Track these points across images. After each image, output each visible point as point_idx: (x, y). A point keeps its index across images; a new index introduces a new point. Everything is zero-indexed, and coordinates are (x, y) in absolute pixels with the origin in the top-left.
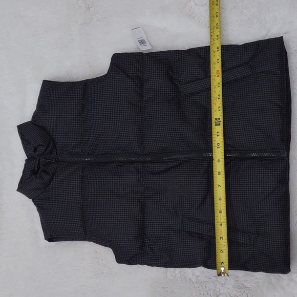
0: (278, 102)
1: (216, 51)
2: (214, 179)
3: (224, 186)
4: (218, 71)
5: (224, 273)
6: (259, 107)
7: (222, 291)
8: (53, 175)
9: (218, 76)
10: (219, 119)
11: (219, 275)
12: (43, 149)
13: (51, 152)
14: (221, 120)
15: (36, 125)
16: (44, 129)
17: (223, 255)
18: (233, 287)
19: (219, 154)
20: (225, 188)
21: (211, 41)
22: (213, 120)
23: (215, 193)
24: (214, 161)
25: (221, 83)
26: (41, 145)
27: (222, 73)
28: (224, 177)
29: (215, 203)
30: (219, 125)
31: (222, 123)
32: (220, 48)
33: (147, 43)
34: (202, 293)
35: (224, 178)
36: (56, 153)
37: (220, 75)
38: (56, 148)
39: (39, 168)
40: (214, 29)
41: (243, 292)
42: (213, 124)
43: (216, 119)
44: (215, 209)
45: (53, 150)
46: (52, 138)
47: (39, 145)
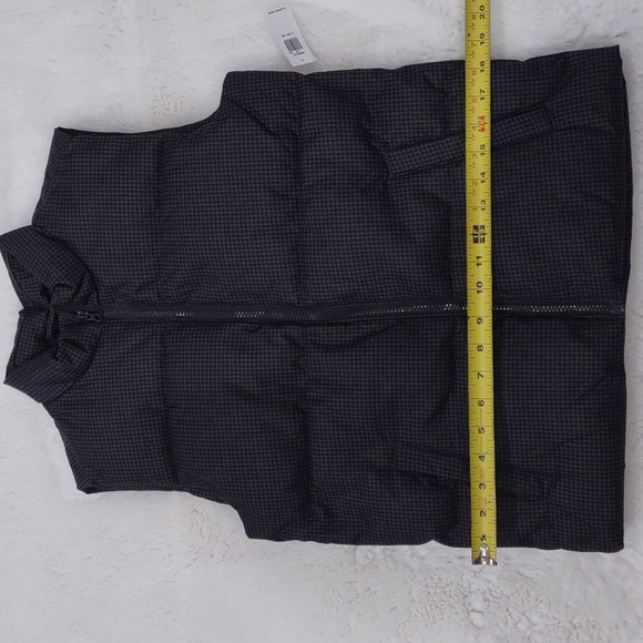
0: (608, 197)
1: (478, 71)
2: (470, 360)
3: (492, 377)
4: (483, 118)
5: (487, 559)
6: (567, 207)
7: (474, 587)
8: (94, 351)
9: (483, 130)
10: (483, 227)
11: (477, 561)
12: (68, 293)
13: (86, 299)
14: (488, 230)
15: (46, 237)
16: (65, 245)
17: (485, 522)
18: (499, 578)
19: (481, 305)
20: (492, 380)
21: (467, 48)
22: (470, 231)
23: (470, 390)
24: (469, 322)
25: (488, 147)
26: (63, 285)
27: (492, 123)
28: (491, 356)
29: (470, 411)
30: (483, 241)
31: (488, 238)
32: (487, 65)
33: (305, 48)
34: (432, 591)
35: (491, 359)
36: (98, 301)
37: (488, 127)
38: (97, 290)
39: (56, 332)
40: (474, 17)
41: (518, 587)
42: (470, 238)
43: (476, 228)
44: (471, 425)
45: (89, 294)
46: (87, 267)
47: (57, 285)
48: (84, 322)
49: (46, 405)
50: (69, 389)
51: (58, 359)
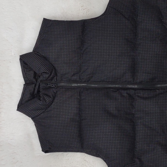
8: (54, 98)
12: (47, 76)
13: (52, 79)
15: (39, 55)
16: (45, 58)
26: (45, 73)
36: (56, 80)
38: (57, 75)
39: (39, 91)
45: (54, 77)
46: (54, 67)
47: (43, 73)
48: (50, 88)
49: (33, 118)
50: (43, 112)
51: (41, 100)
